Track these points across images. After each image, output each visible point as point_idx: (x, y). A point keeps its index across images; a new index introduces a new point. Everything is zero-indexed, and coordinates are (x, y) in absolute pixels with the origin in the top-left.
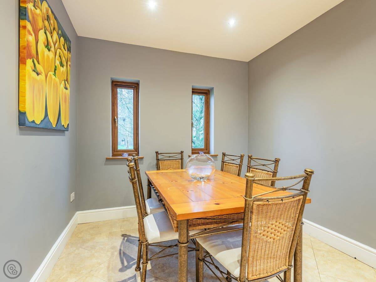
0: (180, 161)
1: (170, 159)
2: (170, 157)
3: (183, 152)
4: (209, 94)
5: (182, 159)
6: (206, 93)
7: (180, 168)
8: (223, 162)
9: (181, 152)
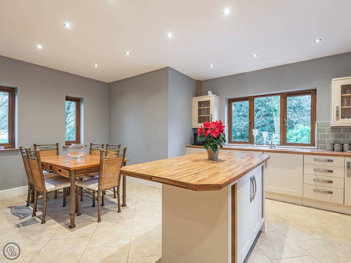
0: (56, 150)
1: (47, 149)
2: (46, 148)
3: (58, 144)
4: (80, 102)
5: (57, 149)
6: (77, 100)
7: (56, 154)
8: (91, 149)
9: (57, 144)
